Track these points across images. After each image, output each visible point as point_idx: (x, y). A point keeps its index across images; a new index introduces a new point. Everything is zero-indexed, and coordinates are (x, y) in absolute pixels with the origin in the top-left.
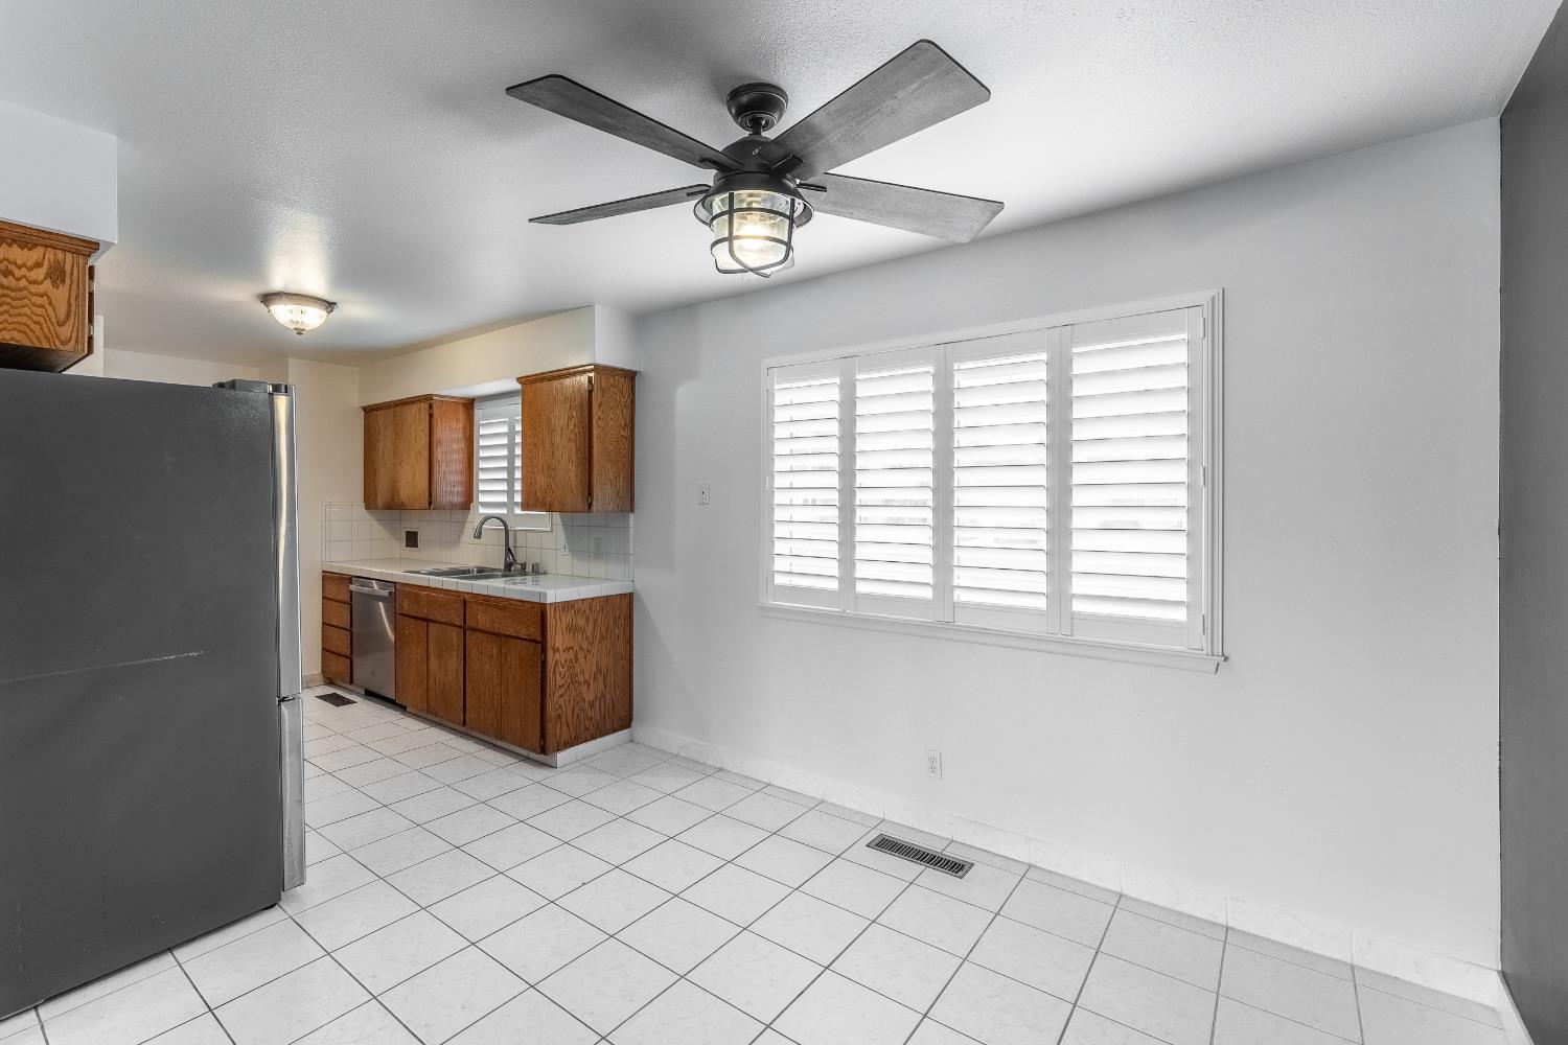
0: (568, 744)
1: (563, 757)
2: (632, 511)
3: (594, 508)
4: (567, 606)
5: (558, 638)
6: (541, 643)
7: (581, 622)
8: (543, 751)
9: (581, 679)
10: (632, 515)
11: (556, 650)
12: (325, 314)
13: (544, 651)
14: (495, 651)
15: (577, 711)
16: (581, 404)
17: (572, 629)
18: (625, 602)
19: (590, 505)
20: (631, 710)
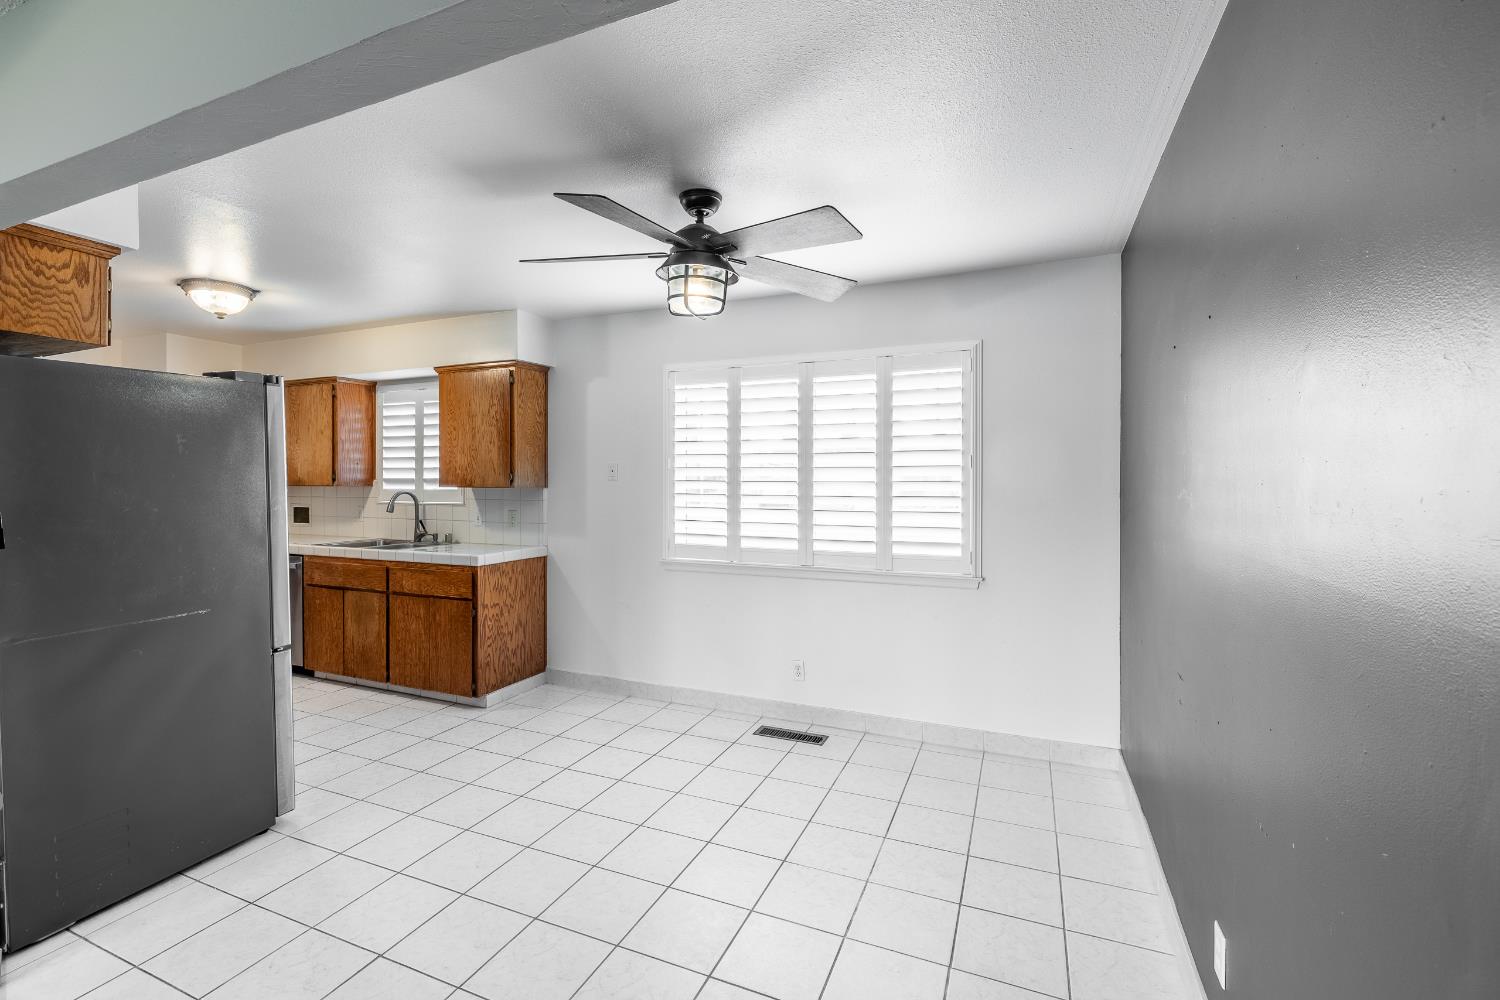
0: (495, 688)
1: (491, 698)
2: (546, 486)
3: (516, 483)
4: (494, 568)
5: (486, 595)
6: (472, 601)
7: (505, 581)
8: (475, 694)
9: (505, 631)
10: (545, 490)
11: (485, 607)
12: (247, 300)
13: (475, 608)
14: (422, 611)
15: (502, 658)
16: (503, 395)
17: (499, 588)
18: (541, 564)
19: (512, 481)
20: (545, 656)
